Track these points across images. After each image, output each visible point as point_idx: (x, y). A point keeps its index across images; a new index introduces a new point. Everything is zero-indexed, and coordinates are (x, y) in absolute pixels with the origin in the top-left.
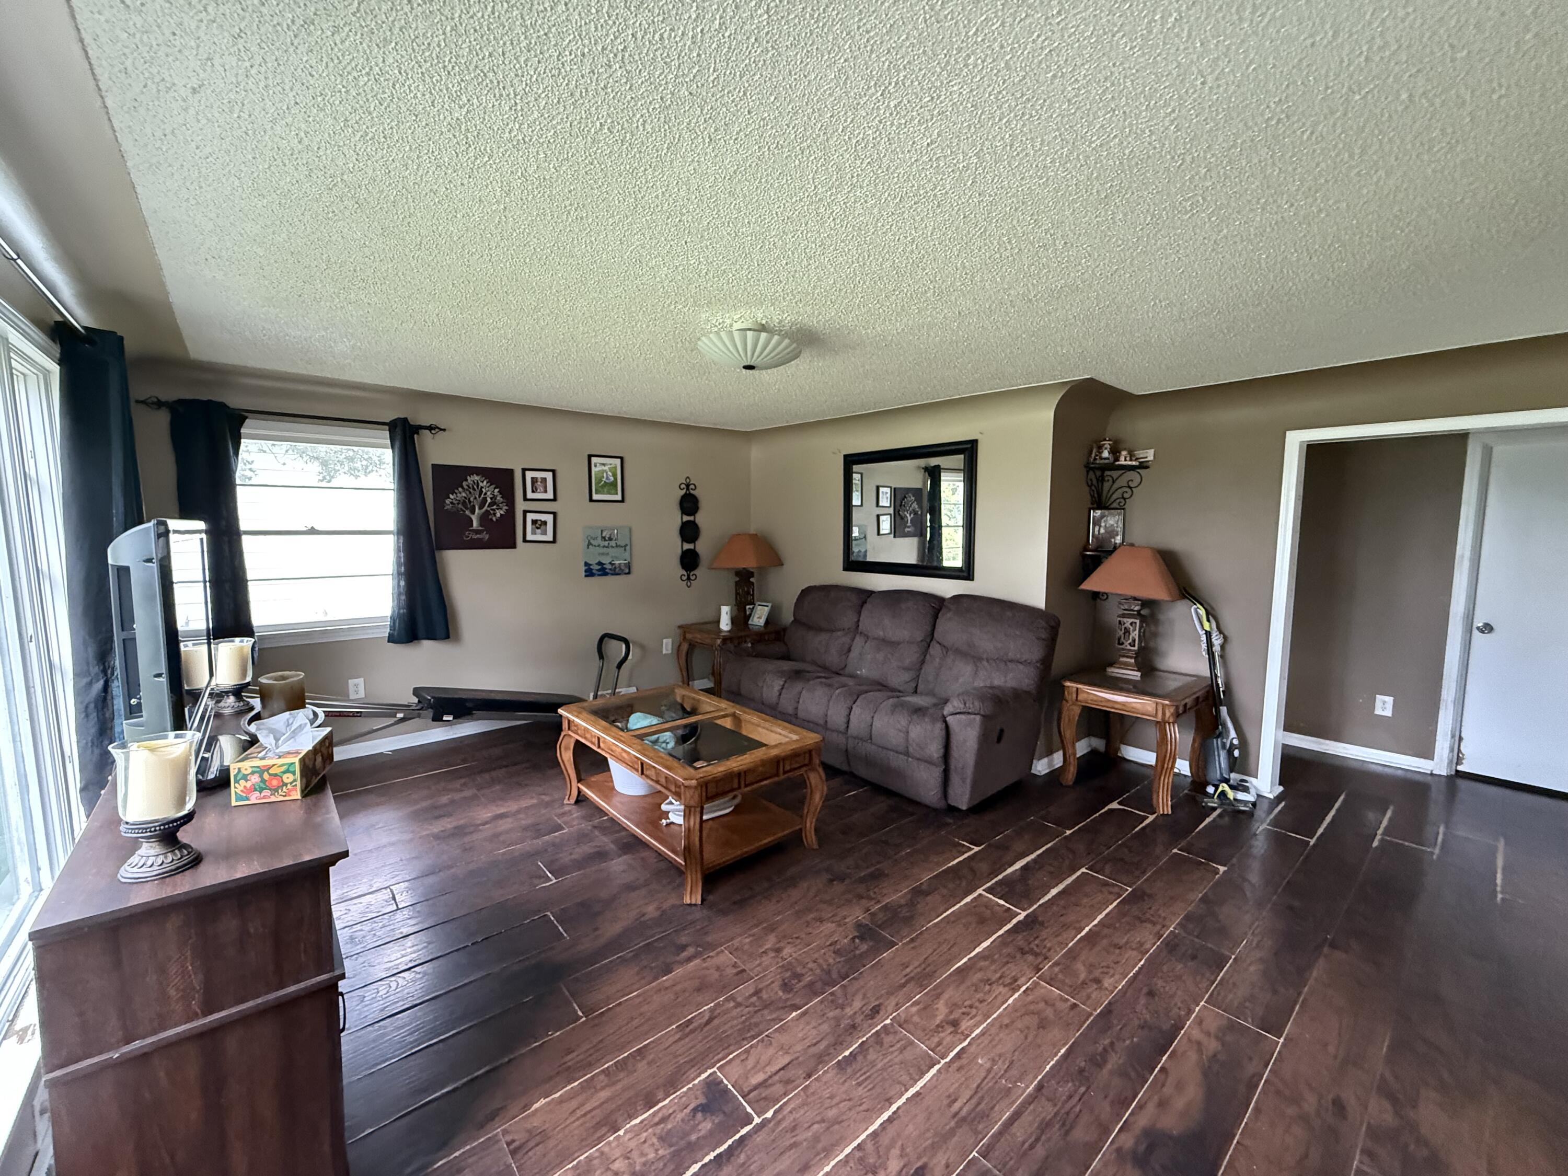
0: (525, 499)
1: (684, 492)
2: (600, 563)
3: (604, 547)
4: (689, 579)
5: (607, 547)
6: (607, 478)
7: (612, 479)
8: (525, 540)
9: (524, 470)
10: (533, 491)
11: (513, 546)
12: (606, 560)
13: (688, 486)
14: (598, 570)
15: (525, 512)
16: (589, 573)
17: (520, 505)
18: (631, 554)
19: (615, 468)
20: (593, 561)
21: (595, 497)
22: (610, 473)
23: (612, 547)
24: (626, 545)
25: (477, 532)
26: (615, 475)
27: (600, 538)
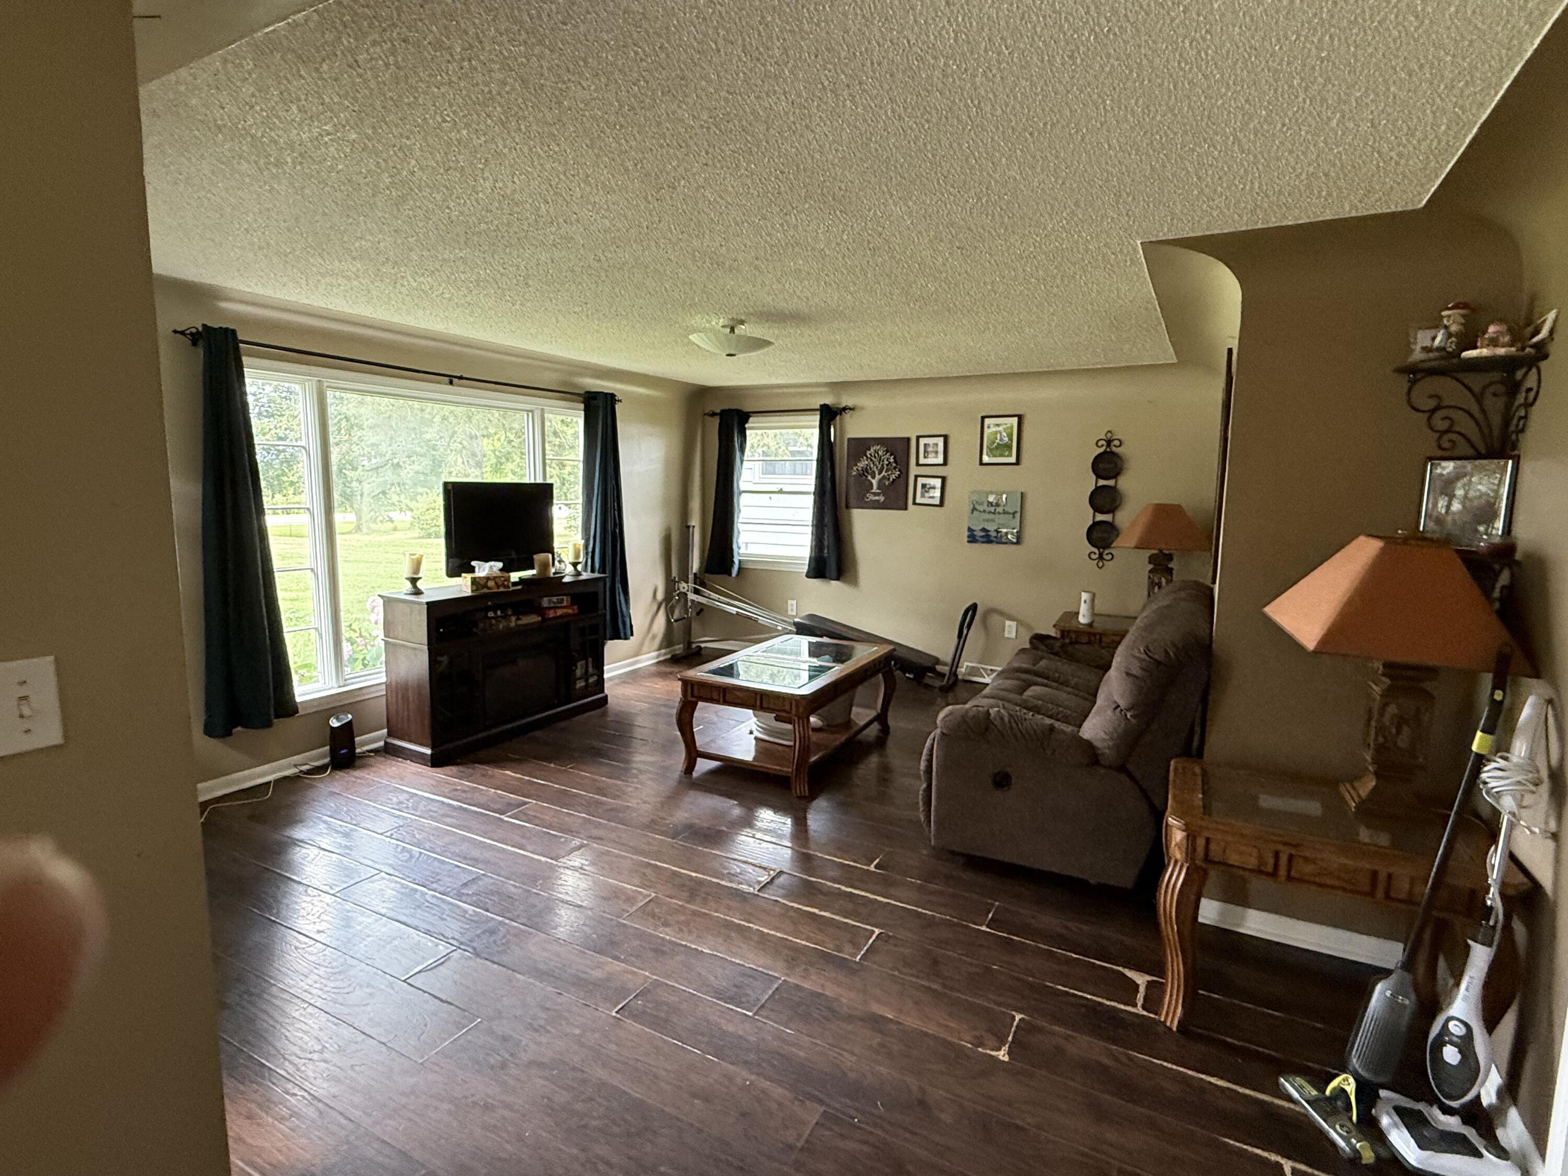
0: (918, 464)
1: (1102, 450)
2: (984, 530)
3: (990, 512)
4: (1101, 557)
5: (994, 513)
6: (1001, 440)
7: (1006, 439)
8: (914, 503)
9: (918, 438)
10: (925, 457)
11: (906, 508)
12: (991, 527)
13: (1109, 442)
14: (982, 537)
15: (916, 477)
16: (972, 539)
17: (914, 470)
18: (1021, 522)
19: (1012, 427)
20: (977, 528)
21: (986, 459)
22: (1005, 434)
23: (999, 513)
24: (1016, 512)
25: (875, 494)
26: (1010, 436)
27: (986, 504)
